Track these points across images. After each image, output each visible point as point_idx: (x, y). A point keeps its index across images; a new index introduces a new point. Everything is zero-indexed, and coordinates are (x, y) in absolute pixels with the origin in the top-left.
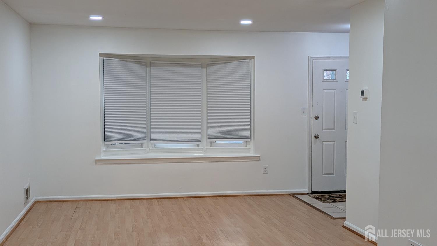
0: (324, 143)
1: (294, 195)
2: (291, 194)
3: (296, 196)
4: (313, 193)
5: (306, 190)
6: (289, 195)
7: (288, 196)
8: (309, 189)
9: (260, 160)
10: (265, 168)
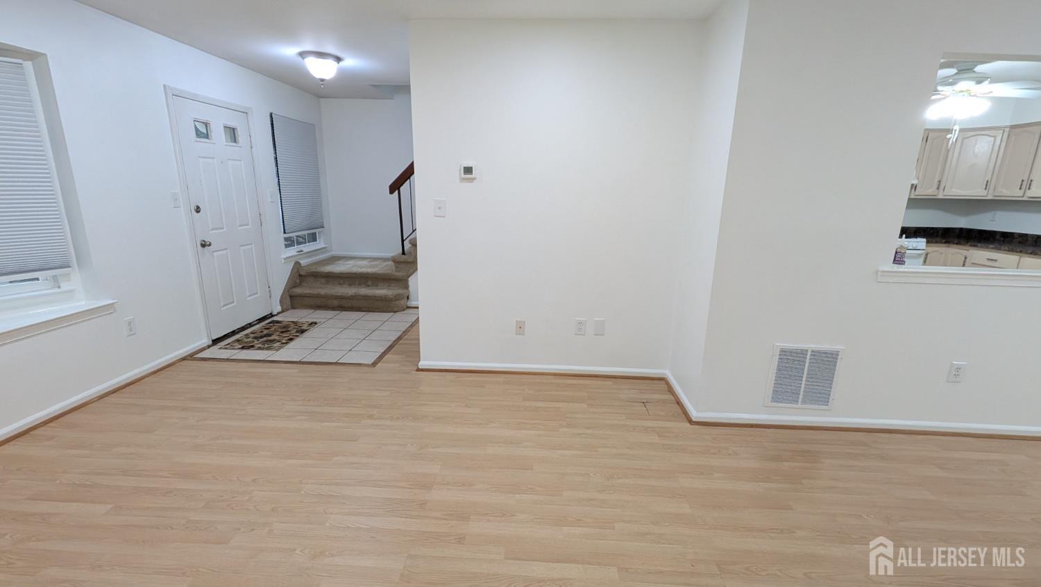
0: (215, 254)
1: (191, 357)
2: (186, 356)
3: (196, 356)
4: (215, 342)
5: (206, 341)
6: (184, 359)
7: (182, 363)
8: (209, 339)
9: (115, 311)
10: (130, 324)
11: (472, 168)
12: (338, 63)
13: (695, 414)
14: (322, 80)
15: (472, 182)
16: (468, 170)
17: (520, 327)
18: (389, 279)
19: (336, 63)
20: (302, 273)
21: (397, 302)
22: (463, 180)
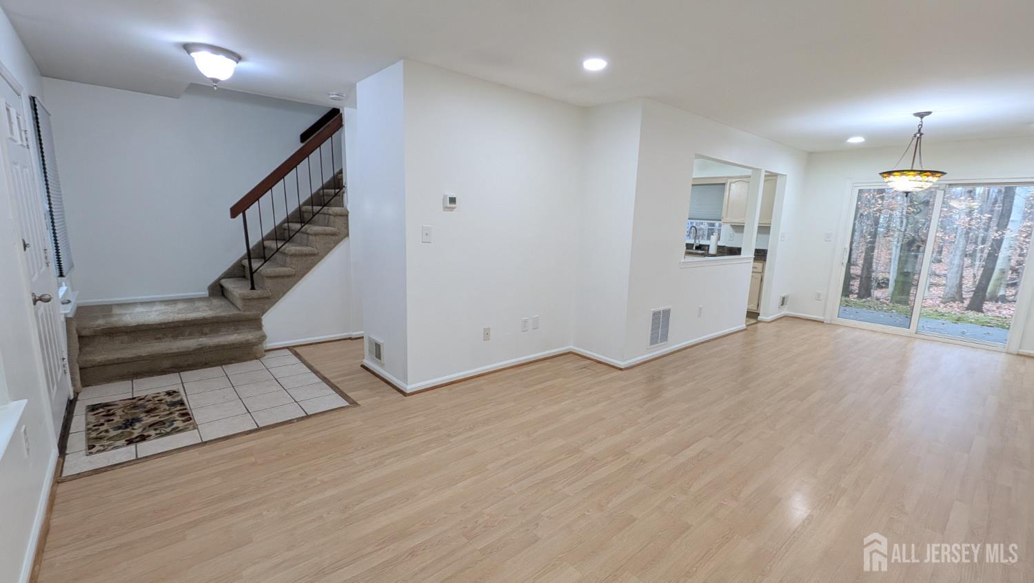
1: (61, 477)
11: (455, 198)
12: (237, 62)
13: (622, 364)
14: (215, 81)
15: (452, 211)
16: (453, 200)
17: (487, 334)
18: (239, 321)
19: (235, 63)
20: (84, 333)
21: (256, 347)
22: (446, 208)
